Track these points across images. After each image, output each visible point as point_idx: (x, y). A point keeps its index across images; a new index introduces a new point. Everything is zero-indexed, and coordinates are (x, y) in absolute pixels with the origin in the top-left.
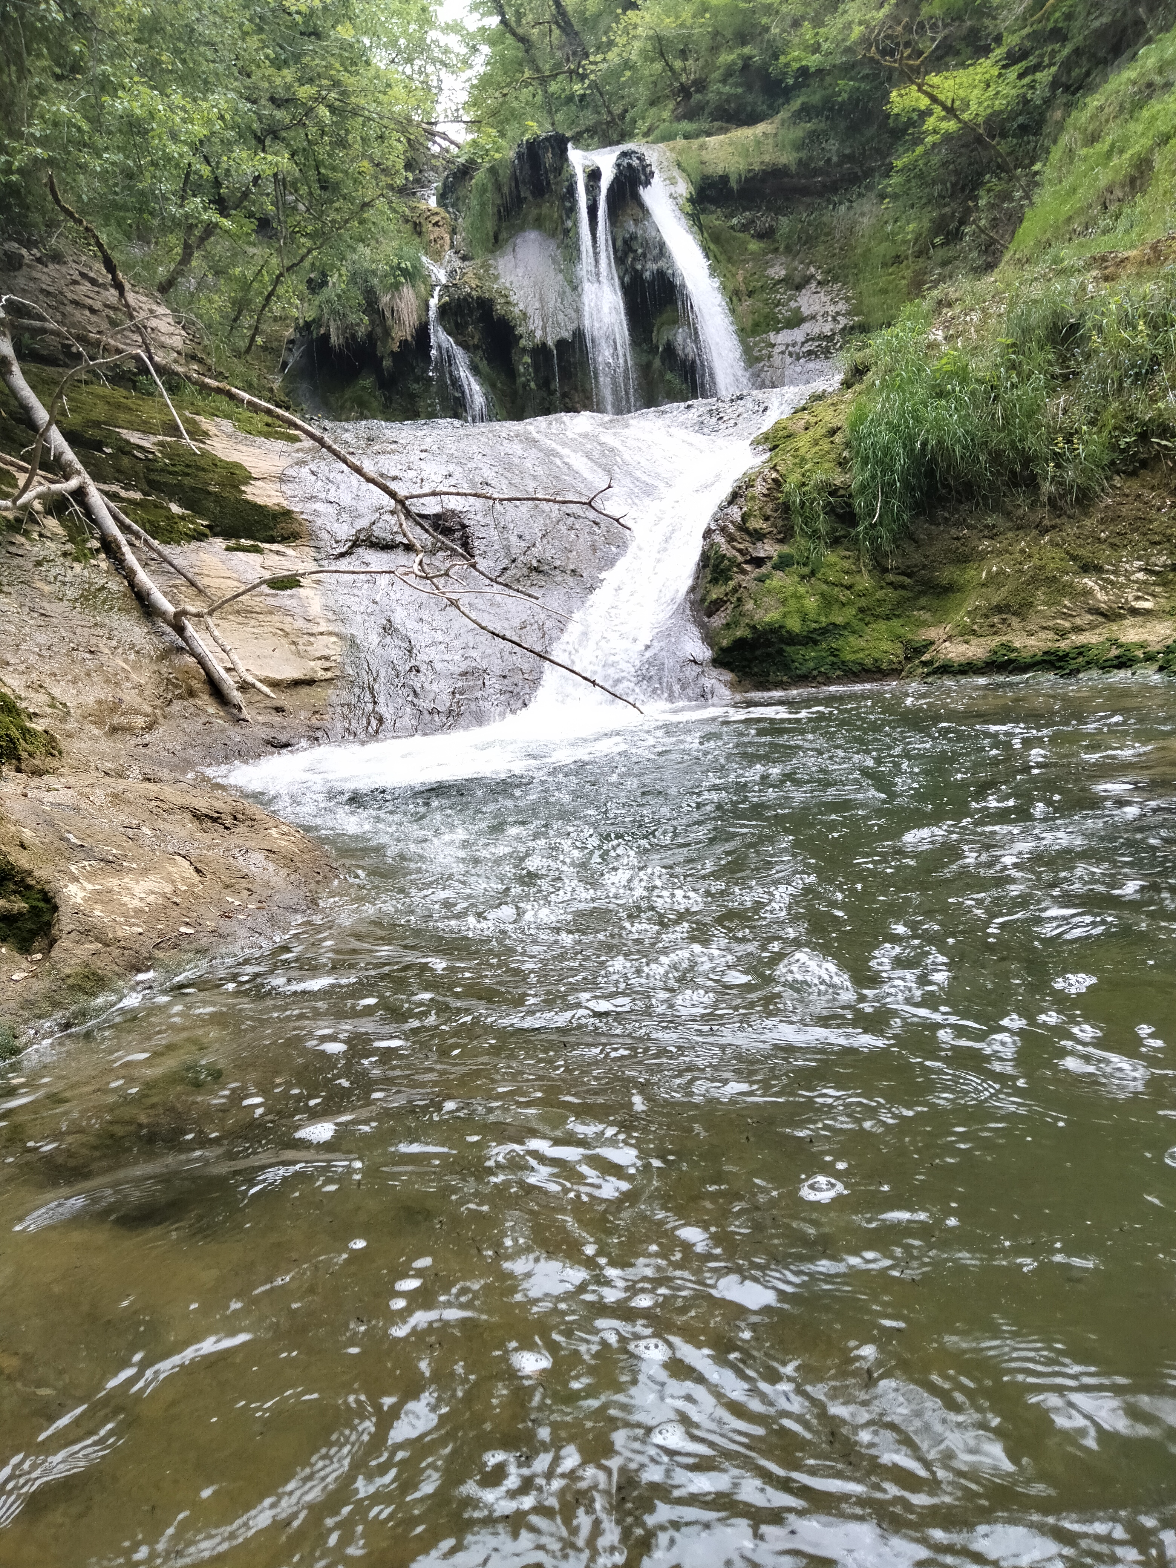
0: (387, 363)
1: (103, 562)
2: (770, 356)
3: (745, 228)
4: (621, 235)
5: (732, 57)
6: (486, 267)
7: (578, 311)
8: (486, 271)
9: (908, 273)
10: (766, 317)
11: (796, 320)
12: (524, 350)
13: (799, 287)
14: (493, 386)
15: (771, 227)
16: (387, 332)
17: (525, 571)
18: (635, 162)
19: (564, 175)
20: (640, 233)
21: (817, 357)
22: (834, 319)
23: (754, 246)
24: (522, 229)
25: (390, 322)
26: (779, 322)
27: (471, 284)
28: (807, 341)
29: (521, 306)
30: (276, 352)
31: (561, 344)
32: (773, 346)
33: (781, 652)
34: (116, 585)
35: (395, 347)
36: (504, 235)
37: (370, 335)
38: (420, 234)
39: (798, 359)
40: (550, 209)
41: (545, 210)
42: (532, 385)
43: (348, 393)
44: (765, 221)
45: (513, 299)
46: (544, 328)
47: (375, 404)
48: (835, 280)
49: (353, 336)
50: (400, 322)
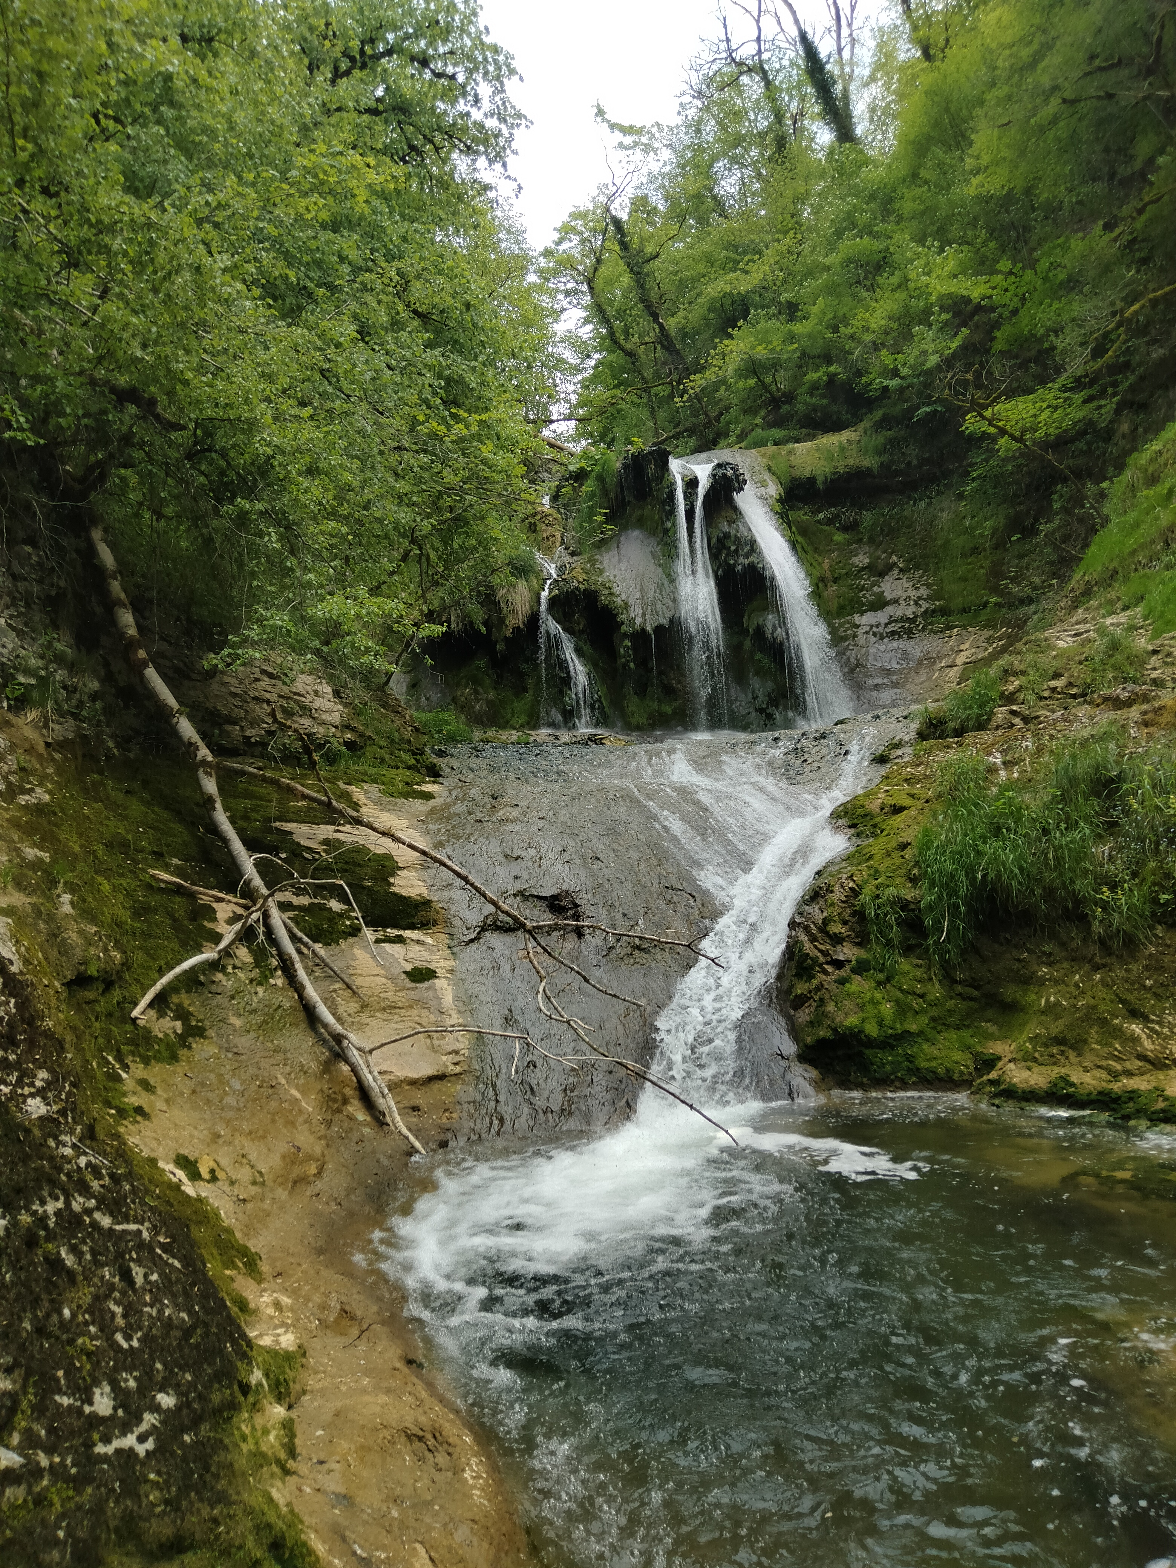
0: (500, 647)
1: (279, 980)
2: (855, 636)
3: (830, 522)
4: (715, 534)
5: (818, 374)
6: (592, 561)
7: (674, 600)
8: (593, 565)
9: (987, 563)
10: (851, 600)
11: (879, 604)
12: (625, 635)
13: (882, 574)
14: (595, 665)
15: (855, 520)
16: (502, 620)
17: (629, 950)
18: (730, 473)
19: (665, 483)
20: (733, 532)
21: (900, 637)
22: (916, 603)
23: (839, 537)
25: (504, 612)
26: (863, 605)
27: (578, 578)
28: (890, 623)
29: (624, 597)
31: (659, 629)
32: (858, 626)
33: (861, 1054)
34: (288, 1000)
35: (509, 633)
37: (487, 623)
38: (534, 532)
39: (882, 638)
40: (651, 511)
41: (646, 512)
42: (632, 665)
43: (464, 672)
44: (849, 515)
45: (617, 590)
46: (644, 615)
47: (488, 682)
48: (917, 567)
49: (472, 623)
50: (514, 612)
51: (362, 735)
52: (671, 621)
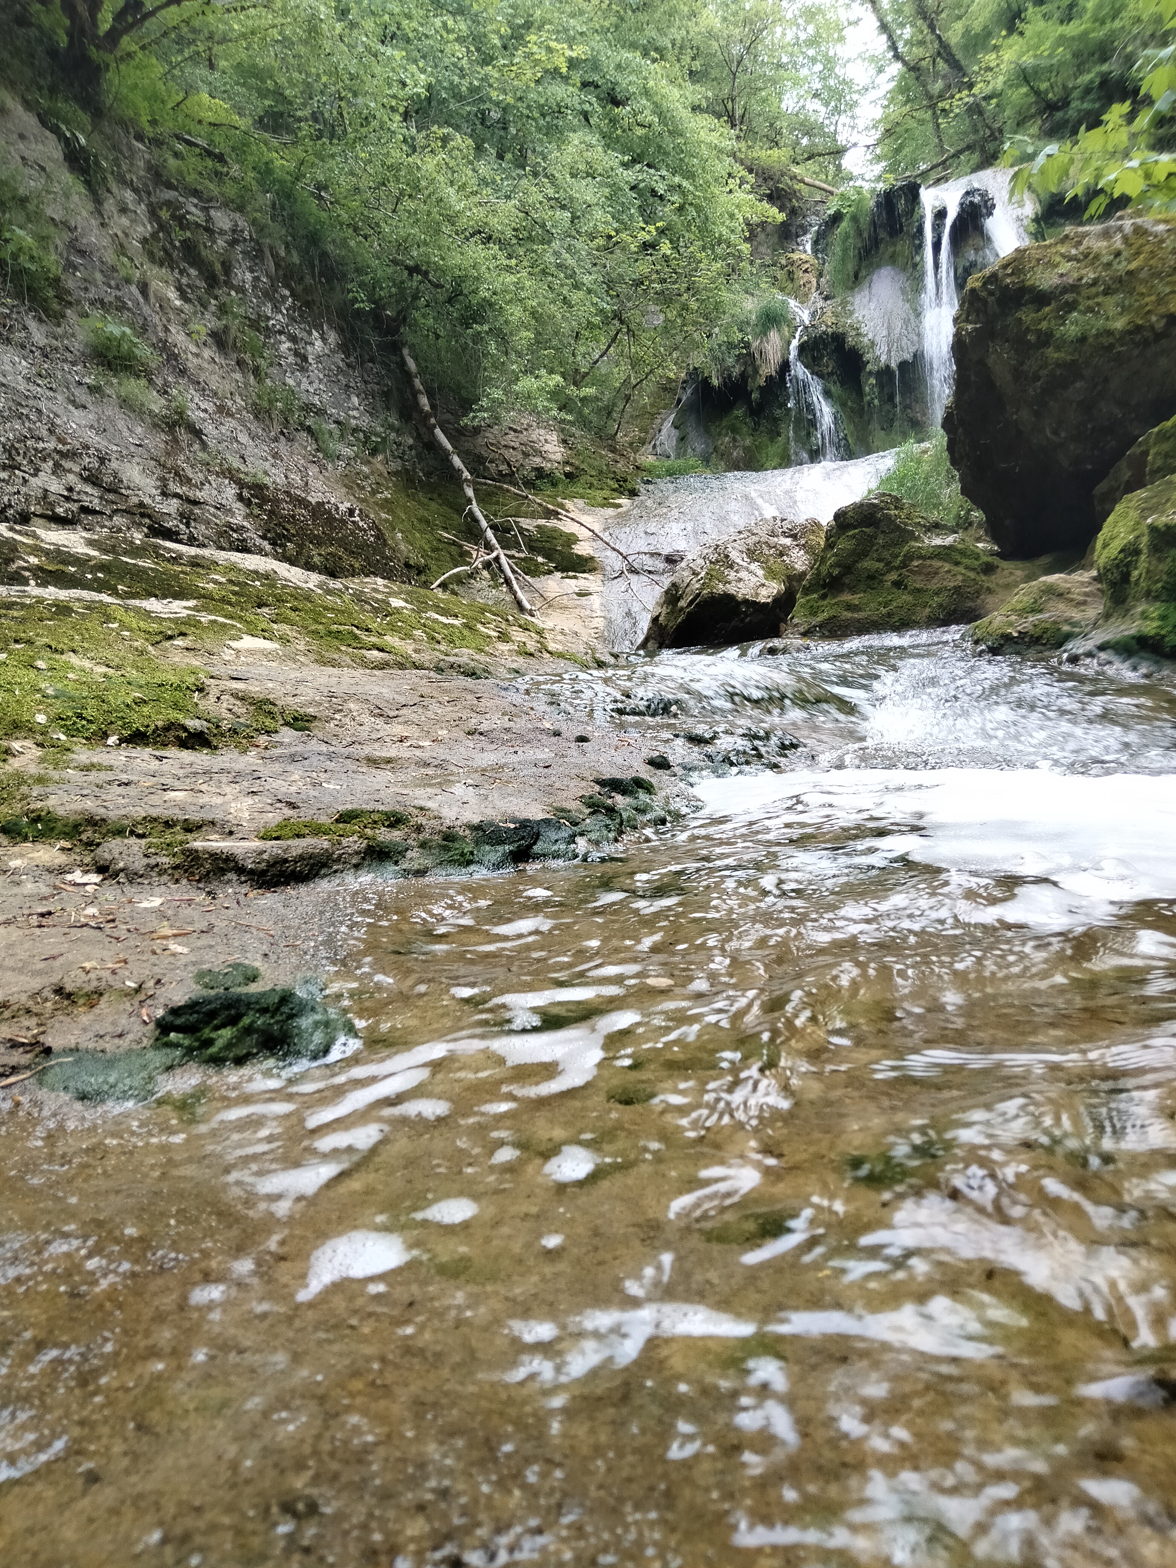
0: (755, 395)
4: (963, 263)
5: (1091, 75)
6: (844, 304)
7: (919, 335)
8: (844, 308)
12: (870, 373)
14: (843, 405)
16: (756, 371)
18: (977, 199)
19: (916, 216)
20: (980, 260)
24: (879, 266)
25: (758, 362)
27: (828, 323)
29: (870, 336)
30: (673, 391)
31: (903, 365)
35: (762, 382)
36: (863, 273)
37: (743, 375)
38: (792, 280)
40: (903, 246)
41: (899, 248)
42: (876, 402)
43: (725, 423)
45: (864, 330)
46: (889, 351)
47: (745, 429)
49: (730, 376)
50: (766, 361)
51: (577, 468)
52: (915, 356)
